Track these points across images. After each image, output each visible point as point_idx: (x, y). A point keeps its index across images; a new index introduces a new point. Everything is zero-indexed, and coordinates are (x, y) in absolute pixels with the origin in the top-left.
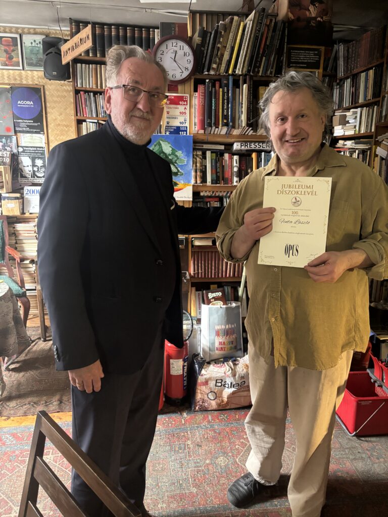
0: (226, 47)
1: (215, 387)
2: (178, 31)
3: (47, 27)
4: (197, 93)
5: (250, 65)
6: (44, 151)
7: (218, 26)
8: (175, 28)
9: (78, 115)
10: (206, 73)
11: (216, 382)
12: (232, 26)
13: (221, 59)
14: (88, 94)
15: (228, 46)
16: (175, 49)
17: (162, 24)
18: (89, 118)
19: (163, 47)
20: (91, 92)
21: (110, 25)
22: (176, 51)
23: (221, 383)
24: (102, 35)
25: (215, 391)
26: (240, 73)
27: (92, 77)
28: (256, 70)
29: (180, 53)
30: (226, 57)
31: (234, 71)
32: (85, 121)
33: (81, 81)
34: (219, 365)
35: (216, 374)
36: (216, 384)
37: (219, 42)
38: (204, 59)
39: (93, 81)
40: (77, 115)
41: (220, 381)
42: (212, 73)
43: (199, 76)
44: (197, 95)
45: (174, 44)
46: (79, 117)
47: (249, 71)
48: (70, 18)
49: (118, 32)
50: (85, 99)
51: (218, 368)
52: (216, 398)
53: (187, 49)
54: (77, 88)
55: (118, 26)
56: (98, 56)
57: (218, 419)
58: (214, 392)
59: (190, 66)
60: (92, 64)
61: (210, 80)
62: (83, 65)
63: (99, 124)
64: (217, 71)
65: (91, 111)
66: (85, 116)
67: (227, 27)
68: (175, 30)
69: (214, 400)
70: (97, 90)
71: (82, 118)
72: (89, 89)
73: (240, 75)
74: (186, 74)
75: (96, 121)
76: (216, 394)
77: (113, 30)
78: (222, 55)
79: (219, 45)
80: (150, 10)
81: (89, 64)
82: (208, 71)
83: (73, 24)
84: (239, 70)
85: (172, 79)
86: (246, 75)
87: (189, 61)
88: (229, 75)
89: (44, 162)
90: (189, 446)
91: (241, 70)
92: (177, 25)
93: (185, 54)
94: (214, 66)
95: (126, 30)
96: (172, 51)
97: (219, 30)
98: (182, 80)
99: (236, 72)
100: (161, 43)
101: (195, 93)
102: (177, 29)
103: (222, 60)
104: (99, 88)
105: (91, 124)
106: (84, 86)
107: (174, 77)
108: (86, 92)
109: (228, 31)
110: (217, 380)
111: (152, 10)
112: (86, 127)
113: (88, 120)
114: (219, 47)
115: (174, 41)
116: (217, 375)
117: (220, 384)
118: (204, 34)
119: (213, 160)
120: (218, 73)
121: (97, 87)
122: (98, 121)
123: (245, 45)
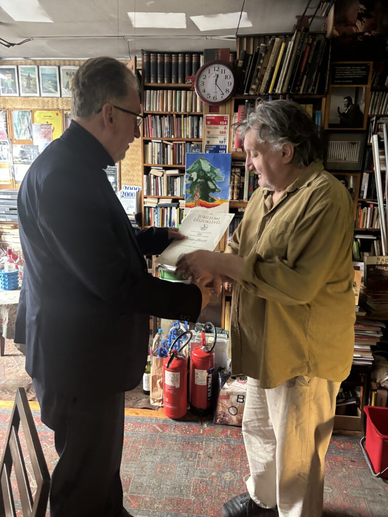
0: (266, 68)
1: (236, 402)
2: (221, 56)
3: (124, 59)
4: (237, 113)
5: (290, 84)
6: (116, 168)
7: (259, 49)
8: (218, 54)
9: (145, 135)
10: (245, 94)
11: (238, 398)
12: (273, 48)
13: (261, 80)
14: (155, 117)
15: (268, 66)
16: (217, 73)
17: (206, 50)
18: (154, 139)
19: (206, 72)
20: (157, 115)
21: (177, 54)
22: (218, 75)
23: (243, 399)
24: (170, 63)
25: (237, 406)
26: (280, 92)
27: (159, 101)
28: (297, 88)
29: (222, 76)
30: (266, 78)
31: (273, 91)
32: (150, 141)
33: (149, 105)
34: (243, 381)
35: (238, 389)
36: (238, 400)
37: (259, 64)
38: (245, 81)
39: (159, 104)
40: (144, 136)
41: (242, 397)
42: (251, 93)
43: (239, 97)
44: (237, 115)
45: (216, 69)
46: (145, 138)
47: (288, 90)
48: (142, 50)
49: (184, 59)
50: (152, 122)
51: (241, 384)
52: (237, 414)
53: (228, 72)
54: (145, 112)
55: (184, 54)
56: (165, 82)
57: (237, 435)
58: (235, 407)
59: (231, 88)
60: (159, 90)
61: (249, 100)
62: (152, 91)
63: (163, 143)
64: (257, 91)
65: (157, 132)
66: (151, 136)
67: (268, 48)
68: (218, 56)
69: (235, 415)
70: (163, 113)
71: (148, 139)
72: (155, 113)
73: (280, 94)
74: (226, 95)
75: (160, 141)
76: (237, 410)
77: (180, 57)
78: (263, 76)
79: (259, 67)
80: (210, 37)
81: (157, 90)
82: (247, 92)
83: (145, 55)
84: (279, 89)
85: (213, 101)
86: (286, 94)
87: (230, 83)
88: (269, 94)
89: (116, 178)
90: (200, 456)
91: (280, 89)
92: (220, 51)
93: (226, 77)
94: (254, 87)
95: (192, 57)
96: (214, 75)
97: (260, 52)
98: (223, 101)
99: (276, 92)
100: (205, 67)
101: (235, 113)
102: (220, 54)
103: (262, 81)
104: (164, 111)
105: (156, 144)
106: (151, 110)
107: (215, 99)
108: (154, 115)
109: (269, 53)
110: (238, 396)
111: (213, 37)
112: (151, 150)
113: (153, 141)
114: (259, 69)
115: (216, 66)
116: (239, 391)
117: (241, 400)
118: (246, 56)
119: (251, 178)
120: (257, 93)
121: (163, 110)
122: (162, 141)
123: (285, 65)
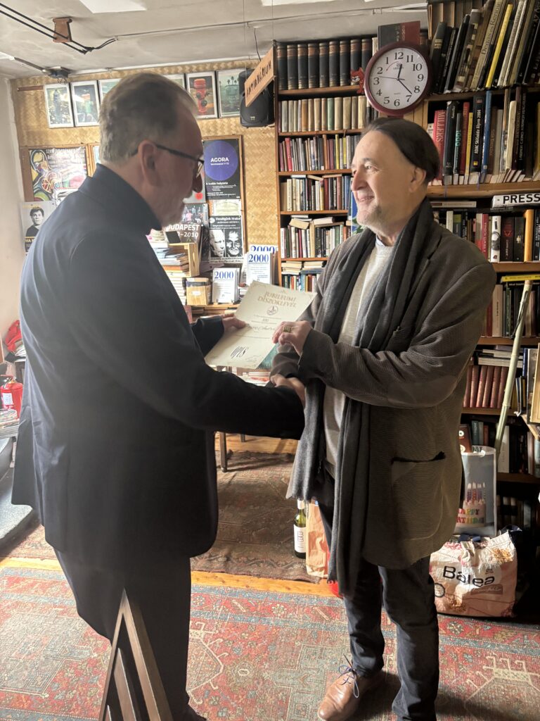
0: (481, 47)
1: (442, 577)
2: (405, 35)
3: (247, 57)
4: (432, 125)
5: (522, 70)
6: (240, 221)
7: (468, 17)
8: (401, 32)
9: (282, 169)
10: (447, 91)
11: (445, 571)
12: (491, 14)
13: (473, 67)
14: (295, 141)
15: (484, 45)
16: (400, 61)
17: (383, 29)
18: (295, 173)
19: (382, 63)
20: (298, 137)
21: (326, 41)
22: (401, 66)
23: (453, 572)
24: (317, 58)
25: (444, 584)
26: (505, 84)
27: (301, 117)
28: (533, 76)
29: (408, 67)
30: (481, 62)
31: (494, 83)
32: (289, 177)
33: (286, 123)
34: (452, 544)
35: (445, 558)
36: (444, 573)
37: (470, 41)
38: (445, 71)
39: (301, 121)
40: (280, 171)
41: (452, 570)
42: (457, 89)
43: (436, 98)
44: (432, 128)
45: (398, 56)
46: (282, 173)
47: (519, 79)
48: (275, 41)
49: (338, 49)
50: (291, 148)
51: (450, 549)
52: (444, 595)
53: (418, 59)
54: (281, 134)
55: (337, 40)
56: (310, 87)
57: (445, 629)
58: (441, 585)
59: (422, 85)
60: (301, 99)
61: (453, 101)
62: (290, 102)
63: (309, 179)
64: (466, 86)
65: (299, 163)
66: (290, 170)
67: (483, 16)
68: (400, 35)
69: (441, 597)
70: (307, 134)
71: (285, 174)
72: (296, 134)
73: (505, 88)
74: (416, 96)
75: (304, 176)
76: (444, 589)
77: (330, 47)
78: (475, 60)
79: (469, 46)
80: (379, 11)
81: (297, 100)
82: (451, 87)
83: (278, 47)
84: (503, 79)
85: (394, 108)
86: (515, 86)
87: (421, 77)
88: (486, 89)
89: (240, 235)
91: (506, 79)
92: (404, 26)
93: (415, 67)
94: (461, 79)
95: (350, 44)
96: (395, 66)
97: (470, 22)
98: (408, 107)
99: (498, 85)
100: (380, 55)
101: (429, 125)
102: (404, 32)
103: (474, 69)
104: (309, 130)
105: (298, 180)
106: (290, 131)
107: (397, 104)
108: (294, 138)
109: (485, 22)
110: (445, 567)
111: (383, 10)
112: (290, 191)
113: (293, 176)
114: (469, 49)
115: (398, 50)
116: (446, 560)
117: (451, 575)
118: (446, 33)
119: (457, 225)
120: (467, 90)
121: (307, 129)
122: (307, 175)
123: (513, 41)
